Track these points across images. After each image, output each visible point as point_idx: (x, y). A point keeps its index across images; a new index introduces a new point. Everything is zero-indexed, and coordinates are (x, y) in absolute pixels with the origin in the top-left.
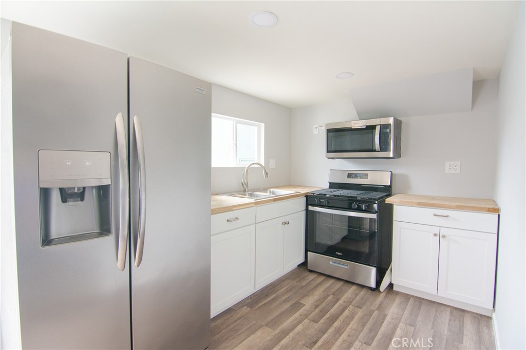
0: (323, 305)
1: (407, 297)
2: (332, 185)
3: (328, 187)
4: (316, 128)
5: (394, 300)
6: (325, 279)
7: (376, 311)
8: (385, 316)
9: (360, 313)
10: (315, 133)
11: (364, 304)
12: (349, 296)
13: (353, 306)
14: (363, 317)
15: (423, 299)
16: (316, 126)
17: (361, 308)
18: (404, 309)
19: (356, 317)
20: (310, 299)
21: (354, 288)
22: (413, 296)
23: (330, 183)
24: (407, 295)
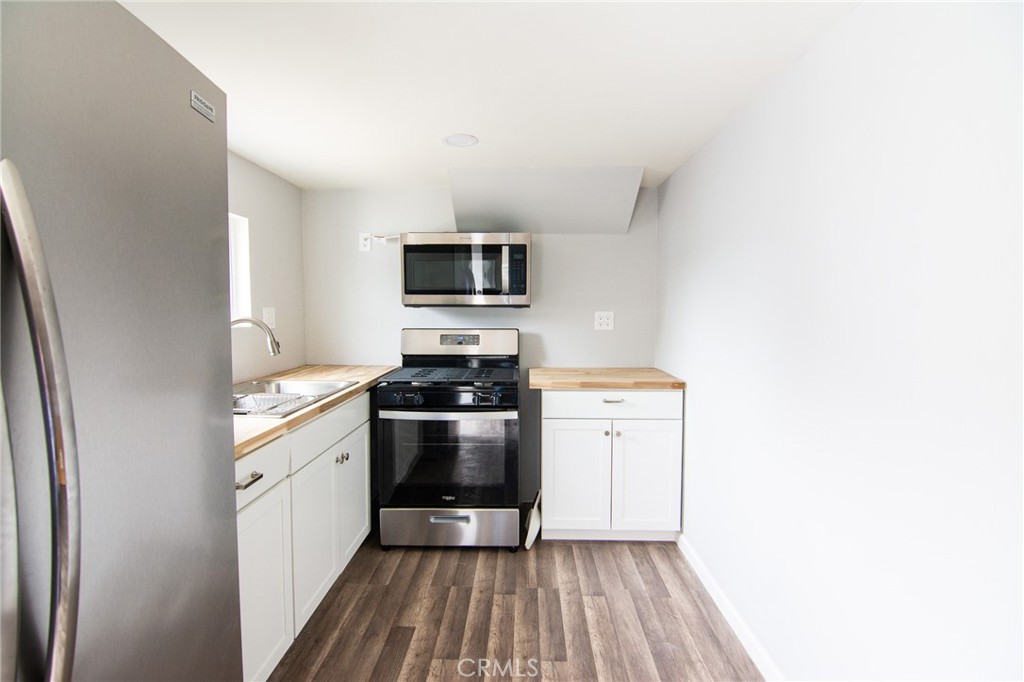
0: (448, 613)
1: (566, 545)
2: (409, 361)
3: (401, 365)
4: (366, 239)
5: (552, 557)
6: (422, 557)
7: (539, 590)
8: (556, 592)
9: (518, 607)
10: (362, 249)
11: (514, 584)
12: (483, 576)
13: (498, 593)
14: (525, 610)
15: (588, 542)
16: (367, 235)
17: (514, 593)
18: (574, 569)
19: (517, 614)
20: (418, 610)
21: (481, 557)
22: (574, 542)
23: (404, 356)
24: (564, 542)
